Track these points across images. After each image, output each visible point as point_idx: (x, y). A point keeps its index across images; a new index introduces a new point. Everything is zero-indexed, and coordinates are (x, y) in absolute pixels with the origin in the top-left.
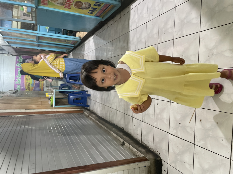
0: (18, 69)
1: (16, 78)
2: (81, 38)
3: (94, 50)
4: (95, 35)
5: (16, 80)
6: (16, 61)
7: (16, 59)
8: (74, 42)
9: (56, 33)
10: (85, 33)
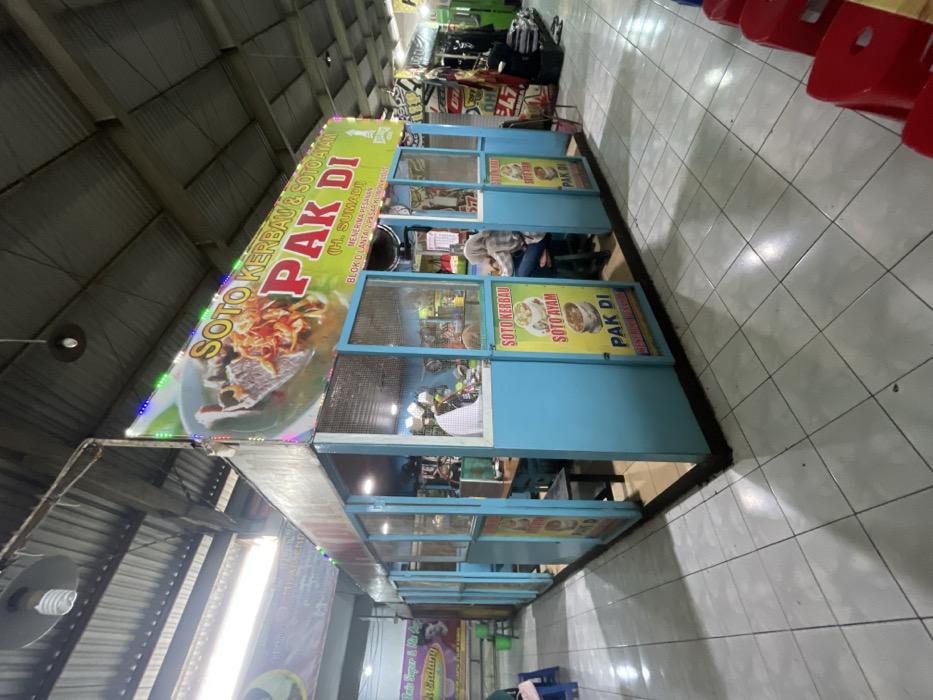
0: (409, 653)
1: (404, 683)
2: (552, 574)
3: (594, 611)
4: (586, 569)
5: (402, 690)
6: (407, 630)
7: (408, 625)
8: (538, 587)
9: (492, 571)
10: (563, 567)
